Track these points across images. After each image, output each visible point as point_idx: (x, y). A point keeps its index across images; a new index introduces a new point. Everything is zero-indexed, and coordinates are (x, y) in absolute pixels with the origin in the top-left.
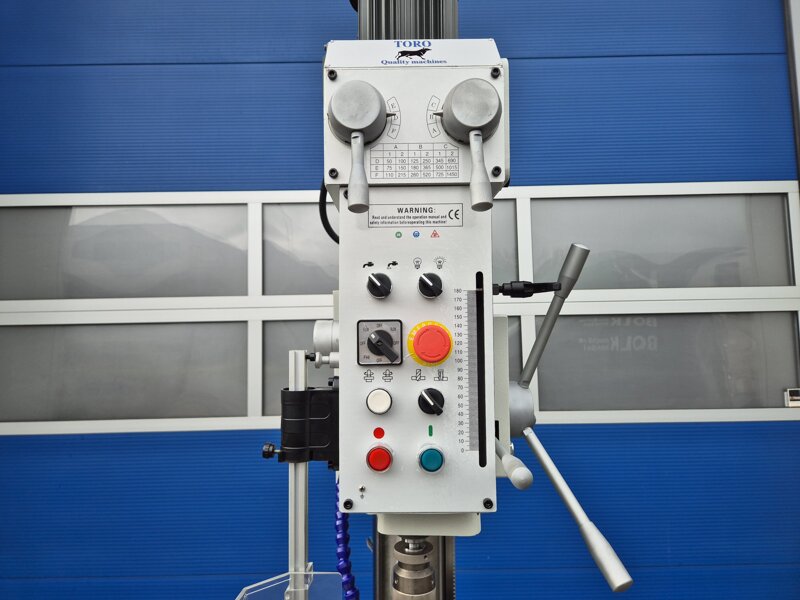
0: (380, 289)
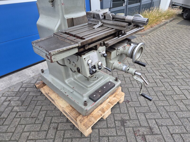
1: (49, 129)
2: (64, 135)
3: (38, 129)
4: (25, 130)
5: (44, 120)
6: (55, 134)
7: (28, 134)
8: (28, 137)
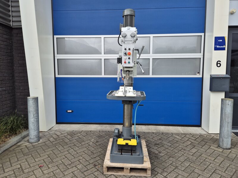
0: (125, 49)
1: (92, 163)
2: (94, 172)
3: (87, 160)
4: (83, 156)
5: (95, 158)
6: (91, 168)
7: (81, 158)
8: (80, 159)
